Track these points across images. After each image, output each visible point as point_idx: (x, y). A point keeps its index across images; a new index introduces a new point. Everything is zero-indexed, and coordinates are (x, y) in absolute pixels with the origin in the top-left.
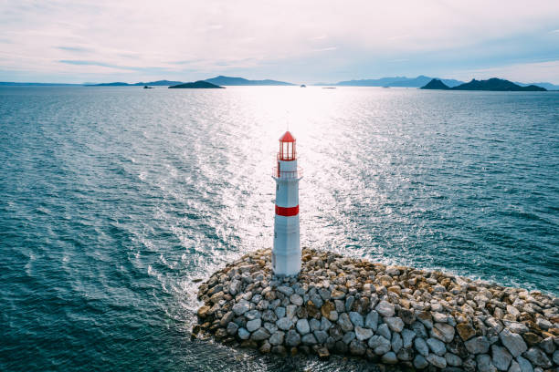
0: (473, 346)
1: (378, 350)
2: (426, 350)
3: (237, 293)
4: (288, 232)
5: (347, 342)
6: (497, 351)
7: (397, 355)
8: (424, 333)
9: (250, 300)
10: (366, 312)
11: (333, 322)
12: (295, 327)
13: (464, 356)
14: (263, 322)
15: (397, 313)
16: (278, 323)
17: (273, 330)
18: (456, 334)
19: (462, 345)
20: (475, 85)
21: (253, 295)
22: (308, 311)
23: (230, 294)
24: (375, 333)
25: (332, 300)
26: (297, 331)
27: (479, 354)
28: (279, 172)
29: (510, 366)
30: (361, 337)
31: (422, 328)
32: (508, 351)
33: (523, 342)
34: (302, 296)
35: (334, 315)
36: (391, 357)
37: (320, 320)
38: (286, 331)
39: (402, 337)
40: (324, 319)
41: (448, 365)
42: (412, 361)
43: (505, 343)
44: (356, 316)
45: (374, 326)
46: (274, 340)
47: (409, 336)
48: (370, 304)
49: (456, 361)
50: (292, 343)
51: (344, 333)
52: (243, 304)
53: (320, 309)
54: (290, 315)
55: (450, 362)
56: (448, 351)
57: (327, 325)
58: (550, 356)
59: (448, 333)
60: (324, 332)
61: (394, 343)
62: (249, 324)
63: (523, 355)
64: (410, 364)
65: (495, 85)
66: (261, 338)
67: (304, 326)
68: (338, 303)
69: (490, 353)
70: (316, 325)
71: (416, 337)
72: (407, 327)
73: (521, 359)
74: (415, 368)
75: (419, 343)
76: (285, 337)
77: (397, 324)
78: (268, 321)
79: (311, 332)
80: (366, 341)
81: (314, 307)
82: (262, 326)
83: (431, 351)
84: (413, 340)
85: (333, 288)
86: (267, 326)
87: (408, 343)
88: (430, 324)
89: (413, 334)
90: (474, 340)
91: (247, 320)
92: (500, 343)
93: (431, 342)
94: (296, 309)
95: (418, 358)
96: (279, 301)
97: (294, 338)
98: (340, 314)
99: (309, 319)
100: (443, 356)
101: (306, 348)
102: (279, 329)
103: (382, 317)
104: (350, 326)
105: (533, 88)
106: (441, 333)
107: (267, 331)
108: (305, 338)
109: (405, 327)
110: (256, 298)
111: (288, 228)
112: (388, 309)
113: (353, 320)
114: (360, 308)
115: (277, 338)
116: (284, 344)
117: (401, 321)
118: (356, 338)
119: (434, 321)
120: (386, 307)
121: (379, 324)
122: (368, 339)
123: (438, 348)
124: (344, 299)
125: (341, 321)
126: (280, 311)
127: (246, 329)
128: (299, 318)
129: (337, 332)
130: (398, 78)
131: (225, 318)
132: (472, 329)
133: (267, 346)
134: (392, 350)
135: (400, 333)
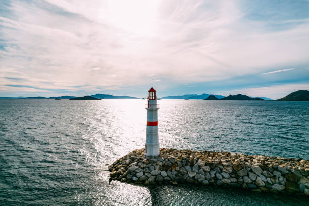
0: (241, 173)
1: (200, 180)
2: (221, 177)
3: (130, 163)
4: (153, 134)
5: (185, 178)
6: (251, 174)
7: (208, 181)
8: (219, 171)
9: (137, 165)
10: (192, 165)
11: (177, 171)
12: (160, 174)
13: (237, 177)
14: (144, 173)
15: (206, 164)
16: (152, 173)
17: (149, 175)
18: (233, 169)
19: (236, 173)
20: (231, 98)
21: (138, 162)
22: (165, 167)
23: (126, 164)
24: (197, 173)
25: (176, 162)
26: (161, 176)
27: (244, 176)
28: (149, 105)
29: (257, 178)
30: (191, 175)
31: (218, 169)
32: (255, 173)
33: (260, 169)
34: (162, 162)
35: (178, 168)
36: (206, 182)
37: (171, 171)
38: (156, 176)
39: (210, 174)
40: (173, 170)
41: (231, 182)
42: (216, 183)
43: (253, 170)
44: (188, 167)
45: (197, 171)
46: (150, 179)
47: (213, 173)
48: (193, 162)
49: (235, 180)
50: (159, 180)
51: (183, 175)
52: (133, 166)
53: (171, 166)
54: (157, 170)
55: (232, 181)
56: (231, 177)
57: (175, 173)
58: (272, 173)
59: (230, 169)
60: (174, 175)
61: (207, 176)
62: (137, 174)
63: (261, 174)
64: (215, 184)
65: (240, 98)
66: (144, 179)
67: (164, 173)
68: (179, 163)
69: (248, 175)
70: (169, 173)
71: (216, 173)
72: (212, 169)
73: (261, 176)
74: (217, 185)
75: (218, 175)
76: (155, 178)
77: (207, 168)
78: (147, 172)
79: (168, 176)
80: (194, 177)
81: (168, 166)
82: (144, 174)
83: (223, 177)
84: (215, 174)
85: (176, 158)
86: (146, 174)
87: (213, 175)
88: (222, 167)
89: (215, 172)
90: (241, 171)
91: (136, 172)
92: (251, 171)
93: (223, 174)
94: (159, 167)
95: (218, 181)
96: (151, 164)
97: (160, 178)
98: (180, 168)
99: (166, 171)
100: (229, 179)
101: (166, 182)
102: (153, 175)
103: (200, 167)
104: (185, 172)
105: (258, 99)
106: (227, 170)
107: (147, 176)
108: (165, 178)
109: (211, 170)
110: (140, 164)
111: (153, 131)
112: (202, 163)
113: (187, 169)
114: (189, 164)
115: (151, 179)
116: (155, 181)
117: (208, 167)
118: (189, 176)
119: (223, 165)
120: (201, 162)
121: (199, 170)
122: (195, 176)
123: (226, 175)
124: (182, 162)
125: (181, 170)
126: (152, 168)
127: (136, 176)
128: (161, 171)
129: (180, 175)
130: (192, 95)
131: (125, 173)
132: (240, 166)
133: (147, 182)
134: (206, 179)
135: (209, 172)
